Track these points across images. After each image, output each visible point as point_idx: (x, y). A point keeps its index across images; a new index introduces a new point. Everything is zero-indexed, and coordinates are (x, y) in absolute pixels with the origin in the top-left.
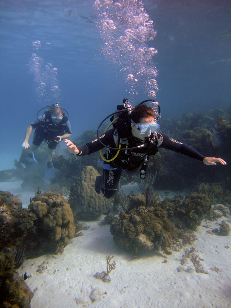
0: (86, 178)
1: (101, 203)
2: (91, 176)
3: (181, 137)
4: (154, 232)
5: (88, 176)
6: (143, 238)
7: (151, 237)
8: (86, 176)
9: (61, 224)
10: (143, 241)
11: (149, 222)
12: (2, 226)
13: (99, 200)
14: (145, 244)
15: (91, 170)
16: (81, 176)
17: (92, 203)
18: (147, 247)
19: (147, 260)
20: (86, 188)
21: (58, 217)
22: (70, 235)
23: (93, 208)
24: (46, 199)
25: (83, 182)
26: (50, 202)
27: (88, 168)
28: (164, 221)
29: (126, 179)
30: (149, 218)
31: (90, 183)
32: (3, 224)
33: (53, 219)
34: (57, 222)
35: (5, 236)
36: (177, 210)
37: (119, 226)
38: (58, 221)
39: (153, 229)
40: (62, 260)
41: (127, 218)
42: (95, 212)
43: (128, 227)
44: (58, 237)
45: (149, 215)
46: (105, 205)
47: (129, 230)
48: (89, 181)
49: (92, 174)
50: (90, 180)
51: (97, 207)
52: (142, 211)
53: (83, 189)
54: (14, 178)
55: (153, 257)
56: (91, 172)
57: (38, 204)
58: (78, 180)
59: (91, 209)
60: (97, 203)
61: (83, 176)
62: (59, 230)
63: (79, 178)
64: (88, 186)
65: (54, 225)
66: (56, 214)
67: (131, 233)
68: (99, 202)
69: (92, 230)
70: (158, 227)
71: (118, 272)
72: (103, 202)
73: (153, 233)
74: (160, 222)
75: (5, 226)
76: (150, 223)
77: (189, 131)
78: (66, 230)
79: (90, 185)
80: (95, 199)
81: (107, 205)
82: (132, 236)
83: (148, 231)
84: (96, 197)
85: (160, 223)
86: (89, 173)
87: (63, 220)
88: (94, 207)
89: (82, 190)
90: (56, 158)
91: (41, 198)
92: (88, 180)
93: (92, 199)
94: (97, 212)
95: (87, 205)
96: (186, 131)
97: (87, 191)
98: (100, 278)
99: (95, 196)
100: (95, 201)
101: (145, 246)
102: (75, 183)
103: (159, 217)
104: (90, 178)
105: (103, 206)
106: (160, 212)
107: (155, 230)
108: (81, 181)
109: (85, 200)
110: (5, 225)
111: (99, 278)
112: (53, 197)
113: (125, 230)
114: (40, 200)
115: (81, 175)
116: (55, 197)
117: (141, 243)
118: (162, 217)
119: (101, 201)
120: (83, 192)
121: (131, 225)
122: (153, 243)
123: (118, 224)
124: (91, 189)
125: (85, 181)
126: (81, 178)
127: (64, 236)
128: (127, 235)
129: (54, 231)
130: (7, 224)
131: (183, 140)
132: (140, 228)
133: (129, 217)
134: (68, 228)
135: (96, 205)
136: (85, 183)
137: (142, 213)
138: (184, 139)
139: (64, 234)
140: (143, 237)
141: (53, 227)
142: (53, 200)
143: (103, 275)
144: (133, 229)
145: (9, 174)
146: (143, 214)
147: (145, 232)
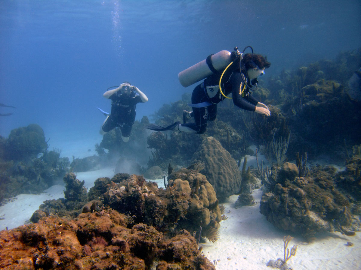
0: (209, 151)
1: (232, 180)
2: (214, 148)
3: (304, 93)
4: (324, 207)
5: (211, 149)
6: (313, 216)
7: (322, 213)
8: (208, 149)
9: (209, 206)
10: (315, 219)
11: (315, 195)
12: (156, 209)
13: (230, 177)
14: (318, 222)
15: (213, 141)
16: (203, 150)
17: (222, 181)
18: (322, 227)
19: (324, 243)
20: (212, 164)
21: (205, 197)
22: (219, 218)
23: (224, 187)
24: (185, 176)
25: (206, 156)
26: (191, 179)
27: (209, 139)
28: (334, 193)
29: (238, 153)
30: (313, 190)
31: (215, 157)
32: (156, 206)
33: (200, 199)
34: (204, 203)
35: (159, 221)
36: (340, 179)
37: (278, 202)
38: (205, 201)
39: (323, 203)
40: (216, 248)
41: (286, 192)
42: (227, 192)
43: (291, 203)
44: (208, 221)
45: (313, 187)
46: (235, 182)
47: (294, 206)
48: (214, 155)
49: (215, 146)
50: (215, 153)
51: (228, 185)
52: (302, 182)
53: (209, 165)
54: (99, 165)
55: (329, 239)
56: (213, 144)
57: (180, 182)
58: (200, 155)
59: (222, 188)
60: (228, 181)
61: (205, 149)
62: (207, 212)
63: (201, 152)
64: (214, 161)
65: (202, 206)
66: (202, 193)
67: (296, 210)
68: (229, 179)
69: (227, 213)
70: (329, 200)
71: (295, 259)
72: (234, 179)
73: (324, 209)
74: (330, 194)
75: (159, 209)
76: (317, 196)
77: (312, 85)
78: (214, 212)
79: (216, 160)
80: (224, 176)
81: (238, 182)
82: (299, 214)
83: (317, 206)
84: (225, 174)
85: (330, 196)
86: (212, 146)
87: (209, 200)
88: (225, 185)
89: (207, 166)
90: (153, 135)
91: (179, 175)
92: (212, 153)
93: (221, 176)
94: (228, 191)
95: (216, 184)
96: (309, 85)
97: (213, 167)
98: (277, 267)
99: (225, 172)
100: (226, 179)
101: (319, 225)
102: (196, 159)
103: (325, 189)
104: (215, 151)
105: (234, 184)
106: (324, 182)
107: (326, 205)
108: (204, 155)
109: (213, 178)
110: (158, 207)
111: (275, 266)
112: (192, 174)
113: (289, 207)
114: (179, 178)
115: (202, 148)
116: (194, 174)
117: (313, 222)
118: (330, 188)
119: (231, 178)
120: (209, 168)
121: (295, 200)
122: (327, 222)
123: (277, 200)
124: (217, 164)
125: (209, 155)
126: (202, 151)
127: (214, 219)
128: (291, 214)
129: (203, 213)
130: (161, 205)
131: (306, 97)
132: (308, 204)
133: (288, 190)
134: (216, 210)
135: (226, 183)
136: (209, 157)
137: (303, 184)
138: (308, 96)
139: (213, 217)
140: (312, 214)
141: (201, 209)
142: (193, 178)
143: (280, 263)
144: (298, 205)
145: (93, 162)
146: (304, 186)
147: (314, 208)
